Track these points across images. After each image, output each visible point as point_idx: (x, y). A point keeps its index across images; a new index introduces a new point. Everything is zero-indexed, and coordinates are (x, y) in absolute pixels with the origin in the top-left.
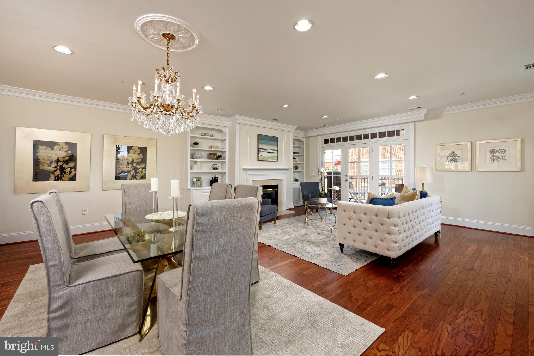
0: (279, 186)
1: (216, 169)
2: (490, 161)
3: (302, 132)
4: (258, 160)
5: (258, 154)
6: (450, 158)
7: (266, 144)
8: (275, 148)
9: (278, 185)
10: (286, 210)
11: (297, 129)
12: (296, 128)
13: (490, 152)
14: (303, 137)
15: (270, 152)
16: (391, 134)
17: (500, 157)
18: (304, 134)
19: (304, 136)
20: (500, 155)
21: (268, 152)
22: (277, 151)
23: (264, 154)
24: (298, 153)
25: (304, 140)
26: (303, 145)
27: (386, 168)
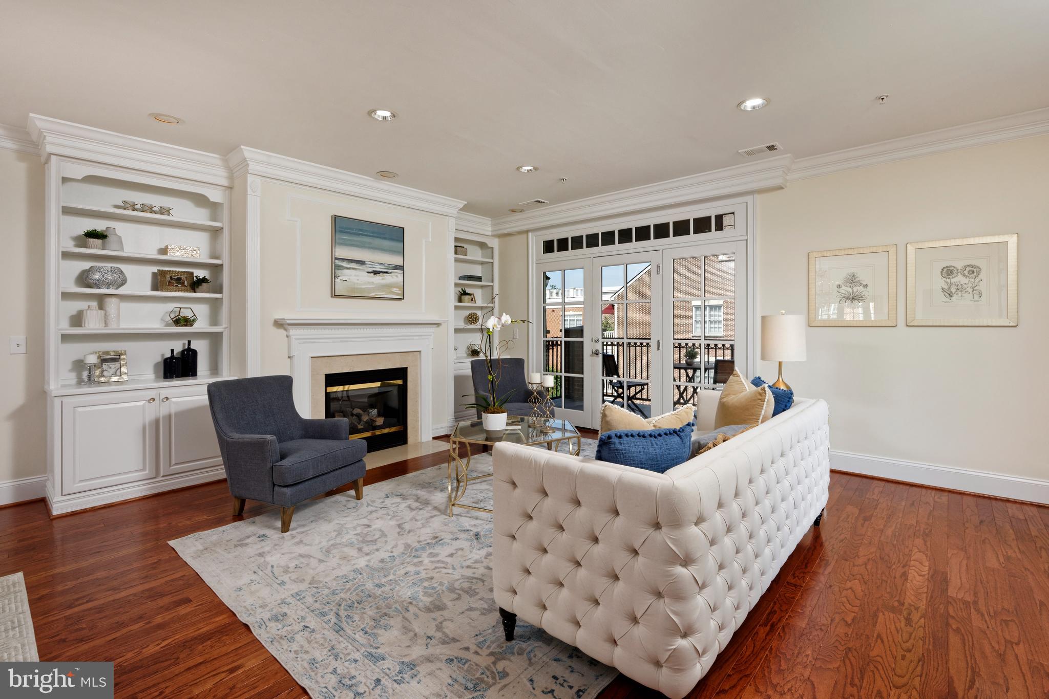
0: (409, 370)
1: (183, 323)
2: (942, 297)
3: (488, 221)
4: (334, 295)
5: (334, 277)
6: (846, 290)
7: (361, 246)
8: (396, 260)
9: (406, 368)
10: (434, 438)
11: (465, 209)
12: (461, 206)
13: (942, 274)
14: (490, 234)
15: (376, 273)
16: (702, 225)
17: (966, 286)
18: (492, 225)
19: (495, 233)
20: (966, 281)
21: (370, 270)
22: (401, 268)
23: (356, 278)
24: (479, 279)
25: (494, 243)
26: (492, 258)
27: (720, 319)
